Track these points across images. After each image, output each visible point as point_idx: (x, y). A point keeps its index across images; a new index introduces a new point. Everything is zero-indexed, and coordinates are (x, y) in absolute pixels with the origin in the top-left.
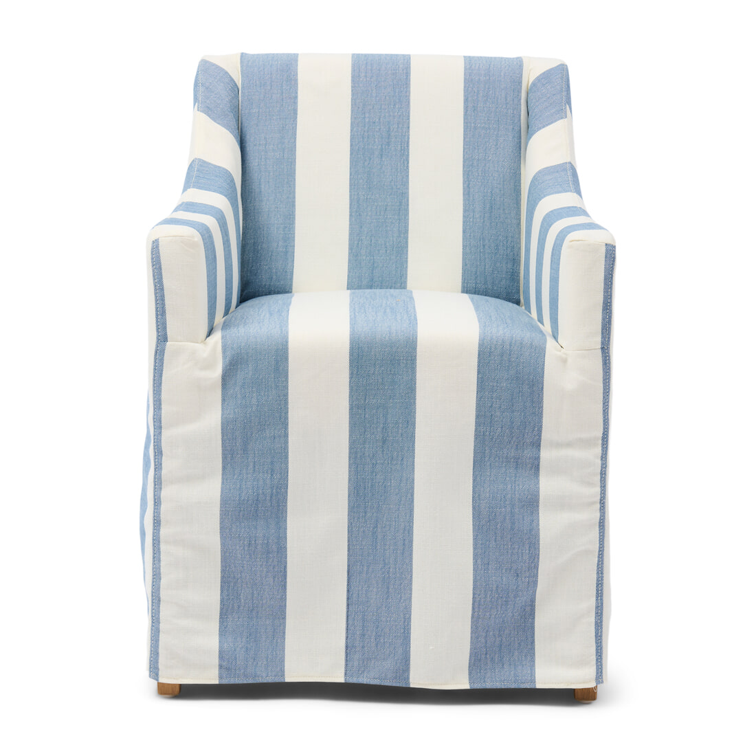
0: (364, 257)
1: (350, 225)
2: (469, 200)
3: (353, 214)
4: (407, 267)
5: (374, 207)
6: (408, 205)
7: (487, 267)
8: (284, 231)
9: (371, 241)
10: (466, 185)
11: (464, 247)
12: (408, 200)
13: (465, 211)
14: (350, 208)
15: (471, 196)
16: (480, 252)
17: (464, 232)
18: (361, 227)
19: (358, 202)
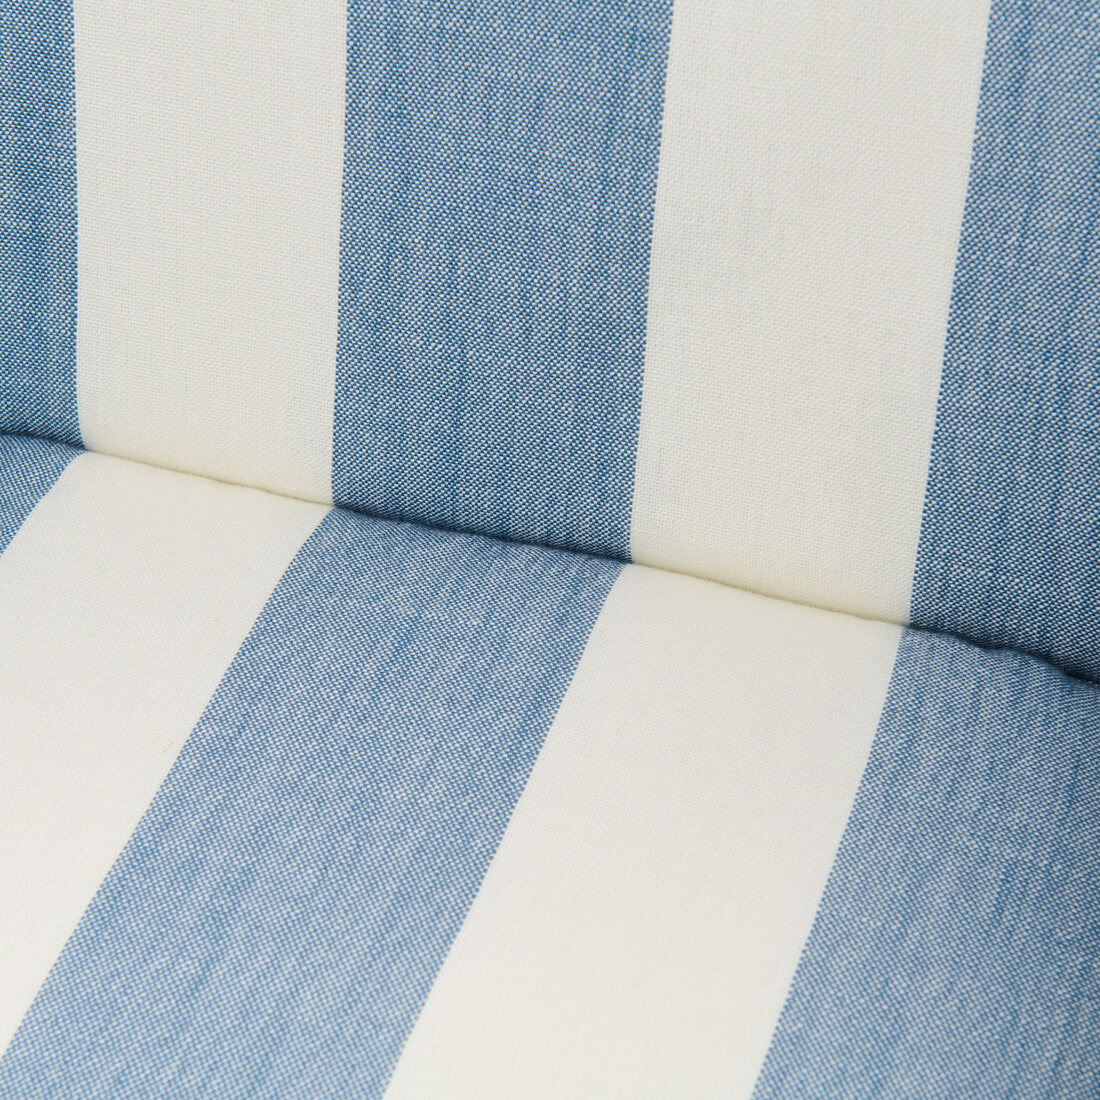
0: (416, 341)
1: (349, 161)
2: (1011, 123)
3: (368, 104)
4: (634, 426)
5: (478, 87)
6: (657, 110)
7: (1064, 502)
8: (20, 128)
9: (453, 266)
10: (1005, 38)
11: (953, 378)
12: (659, 82)
13: (981, 185)
14: (351, 70)
15: (1030, 102)
16: (1040, 419)
17: (962, 297)
18: (407, 181)
19: (394, 39)
